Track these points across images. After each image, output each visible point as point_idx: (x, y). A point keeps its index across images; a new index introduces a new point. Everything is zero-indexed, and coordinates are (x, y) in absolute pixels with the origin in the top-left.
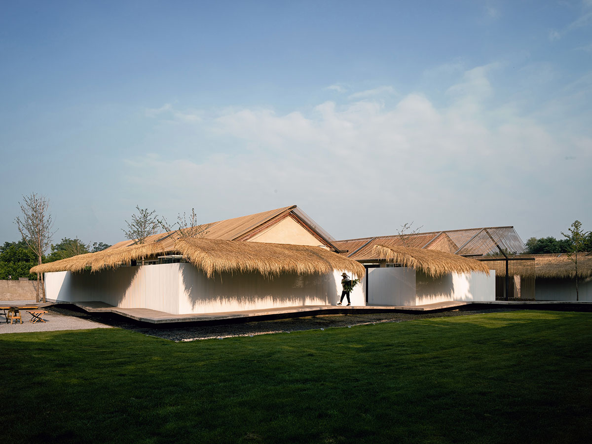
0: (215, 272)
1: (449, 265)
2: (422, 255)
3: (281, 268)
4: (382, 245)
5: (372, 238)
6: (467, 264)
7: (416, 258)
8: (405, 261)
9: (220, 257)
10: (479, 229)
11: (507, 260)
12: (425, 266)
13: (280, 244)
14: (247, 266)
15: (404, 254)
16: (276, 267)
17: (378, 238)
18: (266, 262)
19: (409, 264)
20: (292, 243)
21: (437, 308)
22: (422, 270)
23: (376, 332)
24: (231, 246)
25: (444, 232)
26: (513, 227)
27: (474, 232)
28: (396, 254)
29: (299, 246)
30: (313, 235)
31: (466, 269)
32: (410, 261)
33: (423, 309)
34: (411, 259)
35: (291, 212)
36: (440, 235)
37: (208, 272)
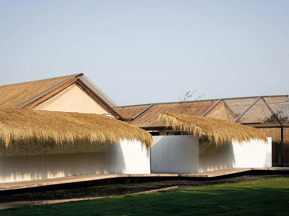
0: (13, 141)
1: (232, 133)
2: (205, 124)
3: (75, 137)
4: (167, 114)
5: (150, 104)
6: (248, 132)
7: (200, 127)
8: (191, 130)
9: (16, 127)
10: (256, 97)
11: (282, 127)
12: (210, 134)
13: (68, 113)
14: (43, 135)
15: (189, 123)
16: (70, 136)
17: (156, 104)
18: (61, 131)
19: (195, 132)
20: (80, 111)
21: (220, 175)
22: (207, 138)
23: (173, 197)
24: (23, 115)
25: (222, 100)
26: (288, 96)
27: (251, 100)
28: (181, 123)
29: (86, 114)
30: (98, 103)
31: (247, 137)
32: (196, 129)
33: (207, 176)
34: (196, 127)
35: (77, 80)
36: (219, 102)
37: (7, 142)
